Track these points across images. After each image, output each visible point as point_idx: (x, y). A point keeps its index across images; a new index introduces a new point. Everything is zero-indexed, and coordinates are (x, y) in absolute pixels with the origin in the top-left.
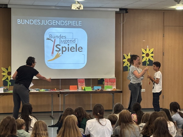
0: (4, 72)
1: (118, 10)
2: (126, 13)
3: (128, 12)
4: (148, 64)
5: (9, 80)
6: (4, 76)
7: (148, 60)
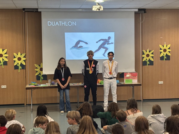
0: (37, 68)
1: (137, 10)
2: (144, 13)
3: (146, 12)
4: (166, 58)
5: (42, 75)
6: (37, 71)
7: (165, 55)
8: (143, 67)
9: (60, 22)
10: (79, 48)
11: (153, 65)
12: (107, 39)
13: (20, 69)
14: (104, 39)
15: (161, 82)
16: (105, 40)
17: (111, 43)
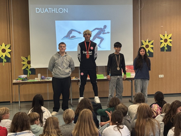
0: (24, 61)
5: (29, 69)
6: (24, 65)
7: (166, 46)
9: (50, 8)
11: (153, 57)
13: (5, 62)
14: (99, 28)
15: (161, 76)
17: (107, 32)
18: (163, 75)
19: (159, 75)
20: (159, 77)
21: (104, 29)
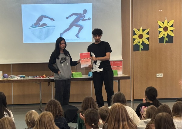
4: (167, 40)
7: (166, 35)
8: (134, 52)
10: (41, 26)
11: (149, 50)
12: (82, 13)
14: (78, 13)
15: (159, 75)
16: (80, 14)
17: (87, 19)
18: (162, 74)
19: (157, 74)
20: (157, 76)
21: (83, 14)
